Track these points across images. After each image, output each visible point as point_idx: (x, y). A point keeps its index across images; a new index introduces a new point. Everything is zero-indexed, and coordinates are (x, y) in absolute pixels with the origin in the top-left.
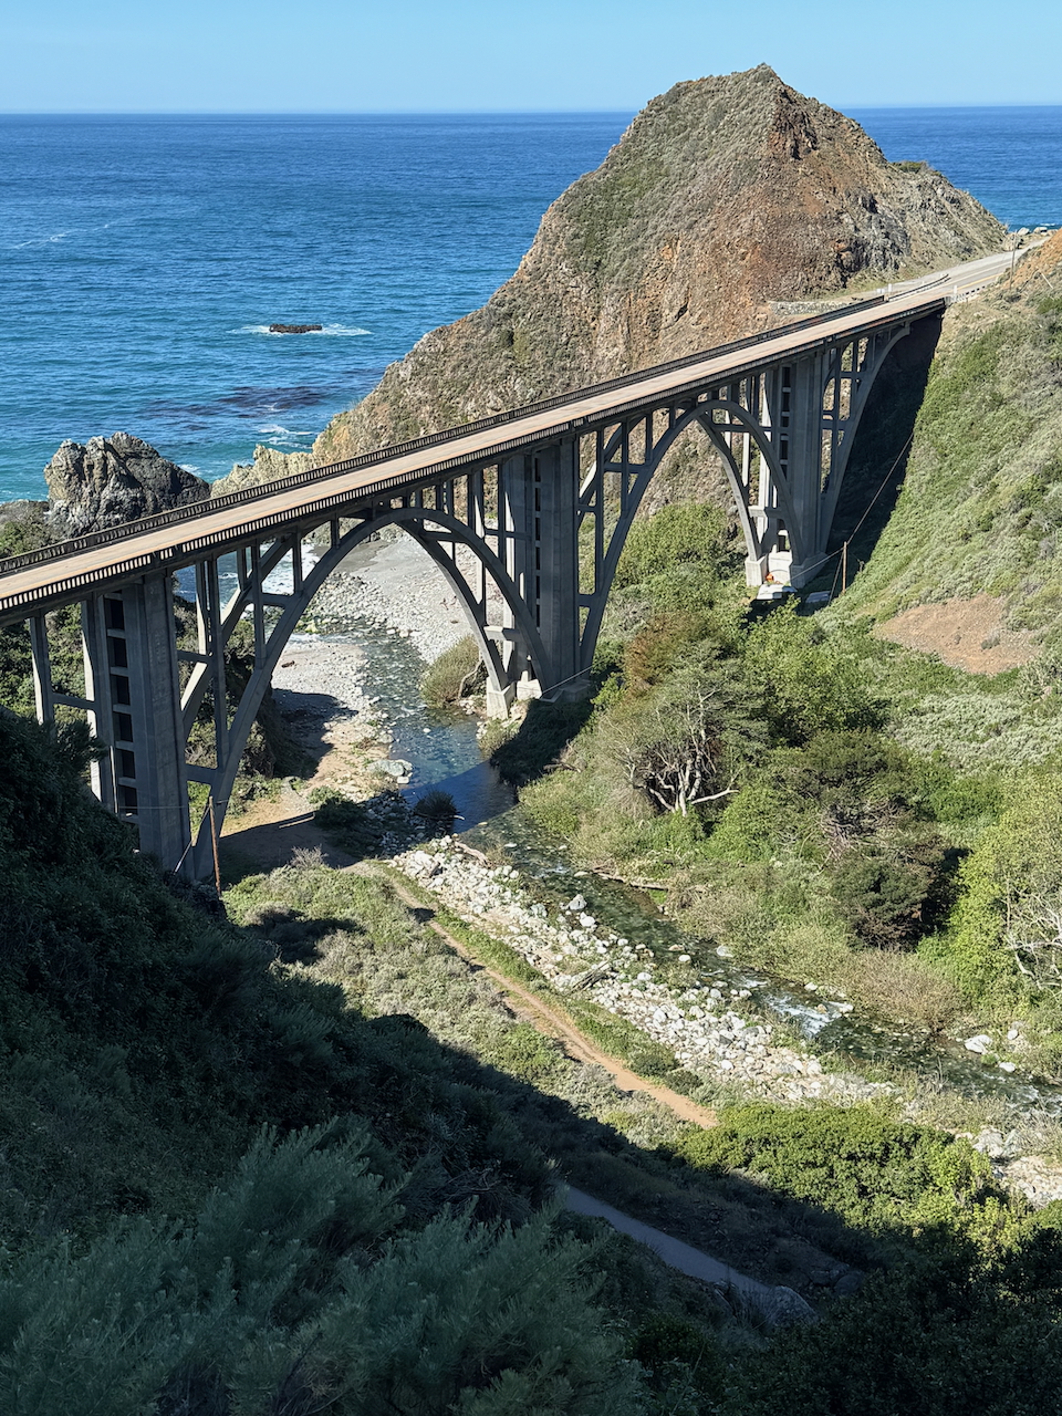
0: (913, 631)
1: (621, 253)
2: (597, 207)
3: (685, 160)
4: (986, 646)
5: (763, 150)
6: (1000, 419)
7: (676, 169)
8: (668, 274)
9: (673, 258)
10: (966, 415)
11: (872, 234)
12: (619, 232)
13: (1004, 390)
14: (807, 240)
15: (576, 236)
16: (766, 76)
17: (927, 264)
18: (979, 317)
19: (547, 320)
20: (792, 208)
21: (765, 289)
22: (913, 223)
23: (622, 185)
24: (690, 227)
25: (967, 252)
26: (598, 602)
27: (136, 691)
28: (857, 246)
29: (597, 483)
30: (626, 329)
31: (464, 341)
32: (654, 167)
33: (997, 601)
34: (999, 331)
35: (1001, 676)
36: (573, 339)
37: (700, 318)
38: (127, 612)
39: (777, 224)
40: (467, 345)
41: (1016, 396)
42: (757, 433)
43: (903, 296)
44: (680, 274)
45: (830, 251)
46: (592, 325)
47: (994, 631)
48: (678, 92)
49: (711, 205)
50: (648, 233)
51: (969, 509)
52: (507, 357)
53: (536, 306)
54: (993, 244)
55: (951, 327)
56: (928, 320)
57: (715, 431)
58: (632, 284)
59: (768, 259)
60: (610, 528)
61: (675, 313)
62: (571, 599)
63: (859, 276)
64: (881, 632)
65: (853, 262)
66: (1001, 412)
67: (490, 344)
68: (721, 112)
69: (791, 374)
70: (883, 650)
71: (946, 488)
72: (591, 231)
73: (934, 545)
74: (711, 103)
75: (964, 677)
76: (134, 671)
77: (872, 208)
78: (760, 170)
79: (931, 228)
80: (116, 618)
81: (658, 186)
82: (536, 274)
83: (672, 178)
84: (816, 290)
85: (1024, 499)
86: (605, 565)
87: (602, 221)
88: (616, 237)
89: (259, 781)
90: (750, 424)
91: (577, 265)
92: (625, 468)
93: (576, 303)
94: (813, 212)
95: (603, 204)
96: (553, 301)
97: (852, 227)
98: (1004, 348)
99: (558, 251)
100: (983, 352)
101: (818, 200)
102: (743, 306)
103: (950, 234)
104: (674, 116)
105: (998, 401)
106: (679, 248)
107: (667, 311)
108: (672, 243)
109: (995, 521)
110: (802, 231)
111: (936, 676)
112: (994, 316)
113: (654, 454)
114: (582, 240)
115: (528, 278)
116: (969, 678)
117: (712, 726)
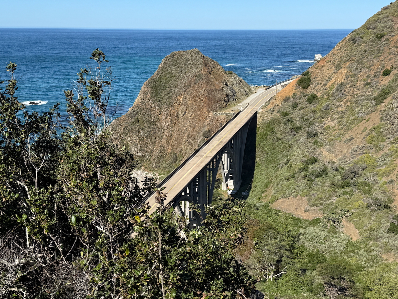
0: (282, 206)
1: (166, 97)
3: (179, 73)
4: (306, 211)
5: (203, 72)
6: (280, 144)
7: (177, 75)
8: (180, 103)
9: (181, 99)
10: (270, 142)
11: (229, 92)
12: (164, 92)
13: (279, 136)
14: (218, 95)
17: (241, 99)
18: (266, 116)
19: (147, 115)
20: (212, 87)
21: (210, 108)
22: (235, 88)
23: (163, 79)
24: (185, 91)
25: (247, 94)
28: (228, 96)
30: (170, 117)
32: (170, 74)
33: (304, 198)
34: (272, 120)
35: (314, 220)
36: (155, 120)
37: (191, 115)
39: (210, 92)
40: (126, 122)
44: (184, 103)
45: (223, 97)
46: (159, 116)
47: (308, 207)
49: (190, 86)
50: (173, 92)
52: (138, 126)
53: (144, 111)
54: (250, 91)
55: (259, 119)
58: (170, 105)
59: (209, 101)
63: (229, 103)
64: (273, 207)
65: (227, 100)
67: (133, 122)
68: (187, 61)
72: (157, 91)
74: (183, 58)
75: (303, 221)
77: (227, 85)
78: (203, 77)
79: (239, 89)
81: (173, 80)
82: (142, 103)
83: (177, 78)
84: (221, 108)
85: (302, 169)
87: (159, 89)
91: (154, 100)
92: (210, 169)
93: (155, 111)
94: (217, 88)
95: (159, 84)
96: (148, 110)
97: (226, 91)
98: (276, 125)
99: (148, 97)
100: (270, 125)
101: (217, 85)
102: (205, 113)
103: (243, 90)
104: (173, 61)
105: (278, 139)
106: (182, 96)
107: (181, 113)
110: (216, 93)
112: (270, 116)
113: (217, 165)
114: (155, 94)
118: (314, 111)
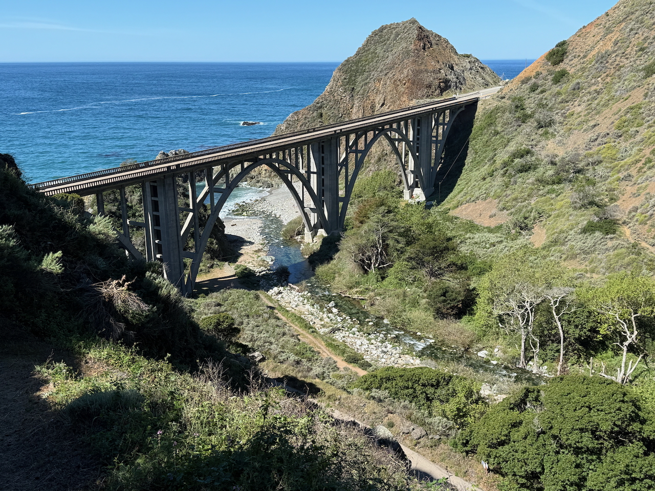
0: (464, 213)
1: (361, 85)
2: (353, 69)
3: (384, 51)
4: (491, 217)
5: (412, 47)
6: (498, 139)
7: (381, 55)
8: (378, 92)
9: (380, 86)
10: (485, 138)
11: (452, 77)
12: (360, 77)
13: (499, 129)
14: (428, 78)
15: (345, 79)
16: (414, 22)
17: (472, 88)
18: (490, 104)
19: (334, 109)
20: (422, 67)
21: (412, 95)
22: (467, 74)
23: (362, 61)
24: (386, 75)
25: (487, 85)
26: (346, 200)
27: (162, 221)
28: (446, 81)
29: (346, 159)
30: (362, 111)
31: (304, 116)
32: (373, 54)
33: (495, 201)
34: (497, 109)
35: (496, 227)
36: (344, 115)
37: (389, 107)
38: (159, 190)
39: (417, 73)
40: (306, 117)
41: (503, 131)
42: (408, 142)
43: (462, 97)
44: (382, 91)
45: (437, 82)
46: (351, 110)
47: (494, 211)
48: (382, 29)
49: (393, 67)
50: (371, 77)
51: (485, 169)
52: (320, 122)
53: (330, 104)
54: (496, 83)
55: (480, 107)
56: (472, 105)
57: (392, 141)
58: (366, 96)
59: (413, 85)
60: (351, 172)
61: (380, 105)
62: (337, 199)
63: (447, 92)
64: (452, 213)
65: (445, 86)
66: (498, 137)
67: (314, 117)
68: (397, 35)
69: (420, 120)
70: (452, 220)
71: (478, 164)
72: (351, 77)
73: (473, 183)
74: (394, 32)
75: (482, 228)
76: (161, 213)
77: (452, 68)
78: (411, 53)
79: (473, 77)
80: (154, 193)
81: (375, 61)
82: (331, 93)
83: (380, 58)
84: (431, 96)
85: (505, 164)
86: (349, 187)
87: (354, 74)
88: (359, 79)
89: (216, 262)
90: (404, 138)
91: (345, 89)
92: (357, 151)
93: (345, 103)
94: (430, 68)
95: (355, 67)
96: (337, 102)
97: (444, 74)
98: (499, 114)
99: (339, 84)
100: (491, 116)
101: (432, 64)
102: (404, 101)
103: (480, 79)
104: (381, 37)
105: (497, 133)
106: (382, 82)
107: (377, 105)
108: (379, 81)
109: (495, 173)
110: (426, 75)
111: (472, 227)
112: (495, 104)
113: (368, 146)
114: (347, 80)
115: (328, 94)
116: (484, 228)
117: (384, 238)
118: (559, 93)
